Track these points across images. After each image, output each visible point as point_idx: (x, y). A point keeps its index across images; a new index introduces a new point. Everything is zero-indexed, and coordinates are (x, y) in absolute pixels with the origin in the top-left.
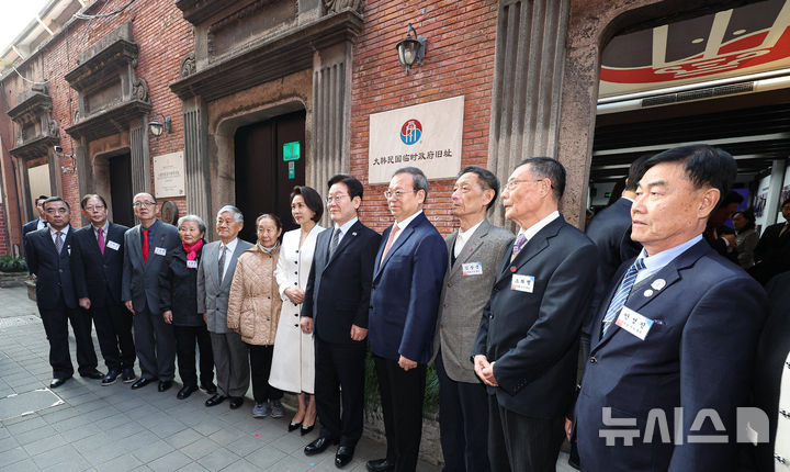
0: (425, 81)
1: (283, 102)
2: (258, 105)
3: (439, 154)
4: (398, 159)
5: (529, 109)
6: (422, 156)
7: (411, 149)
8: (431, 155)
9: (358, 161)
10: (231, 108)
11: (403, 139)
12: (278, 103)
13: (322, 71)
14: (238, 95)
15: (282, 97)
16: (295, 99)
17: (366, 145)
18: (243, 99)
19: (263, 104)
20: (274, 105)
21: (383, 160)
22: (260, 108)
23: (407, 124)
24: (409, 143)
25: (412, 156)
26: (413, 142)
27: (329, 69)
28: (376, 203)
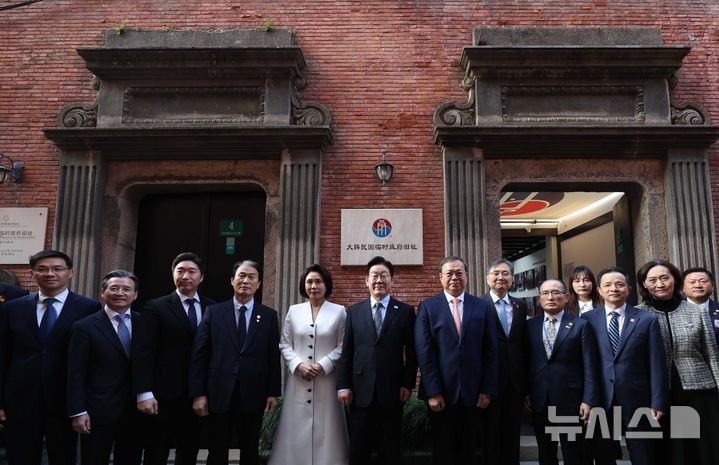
0: (390, 193)
1: (235, 181)
2: (197, 178)
3: (407, 247)
4: (371, 247)
5: (470, 226)
6: (392, 247)
7: (383, 241)
8: (399, 247)
9: (329, 245)
10: (152, 174)
11: (375, 233)
12: (229, 182)
13: (292, 166)
14: (164, 163)
15: (233, 177)
16: (252, 181)
17: (338, 233)
18: (173, 168)
19: (206, 178)
20: (222, 182)
21: (357, 247)
22: (199, 182)
23: (378, 221)
24: (380, 236)
25: (383, 246)
26: (384, 236)
27: (300, 166)
28: (348, 281)
